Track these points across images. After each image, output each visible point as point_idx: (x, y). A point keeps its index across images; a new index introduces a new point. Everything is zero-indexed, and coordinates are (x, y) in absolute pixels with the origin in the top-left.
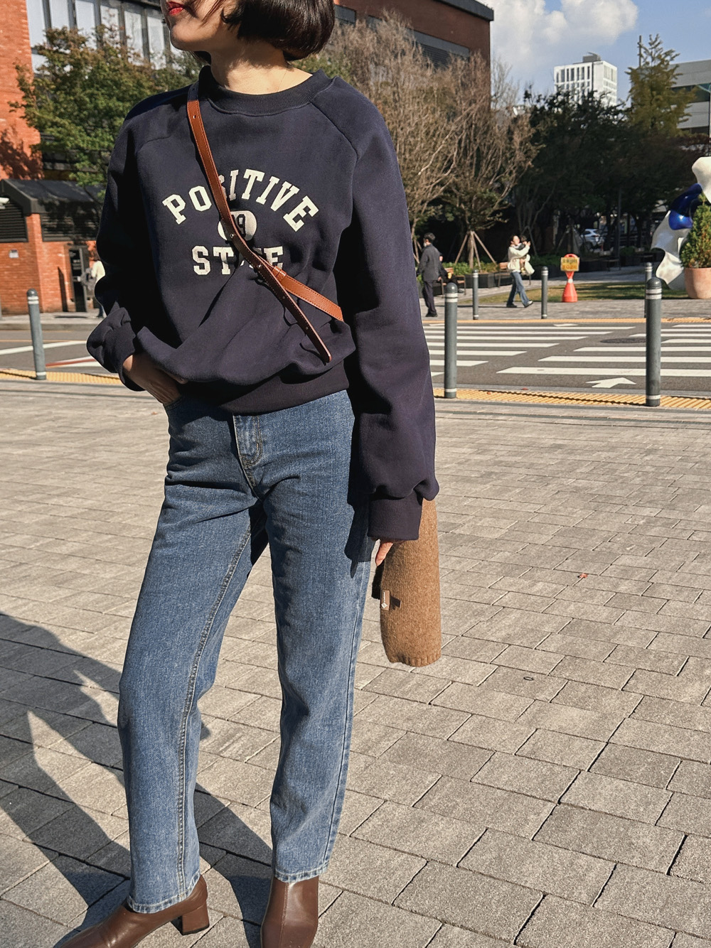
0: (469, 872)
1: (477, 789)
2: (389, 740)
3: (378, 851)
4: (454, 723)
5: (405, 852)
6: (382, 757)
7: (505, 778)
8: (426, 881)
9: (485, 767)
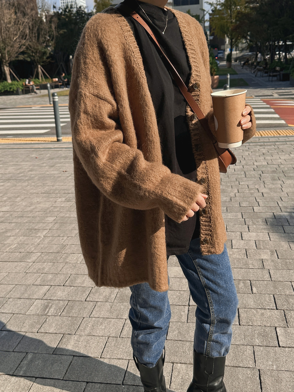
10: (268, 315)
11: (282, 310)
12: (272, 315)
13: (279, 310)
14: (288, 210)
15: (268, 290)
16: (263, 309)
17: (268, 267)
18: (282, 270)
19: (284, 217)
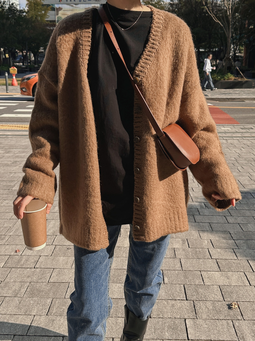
2: (24, 288)
4: (48, 274)
10: (179, 306)
11: (191, 300)
12: (182, 306)
13: (189, 301)
14: (199, 200)
15: (179, 280)
16: (174, 300)
17: (180, 257)
18: (192, 259)
19: (194, 206)
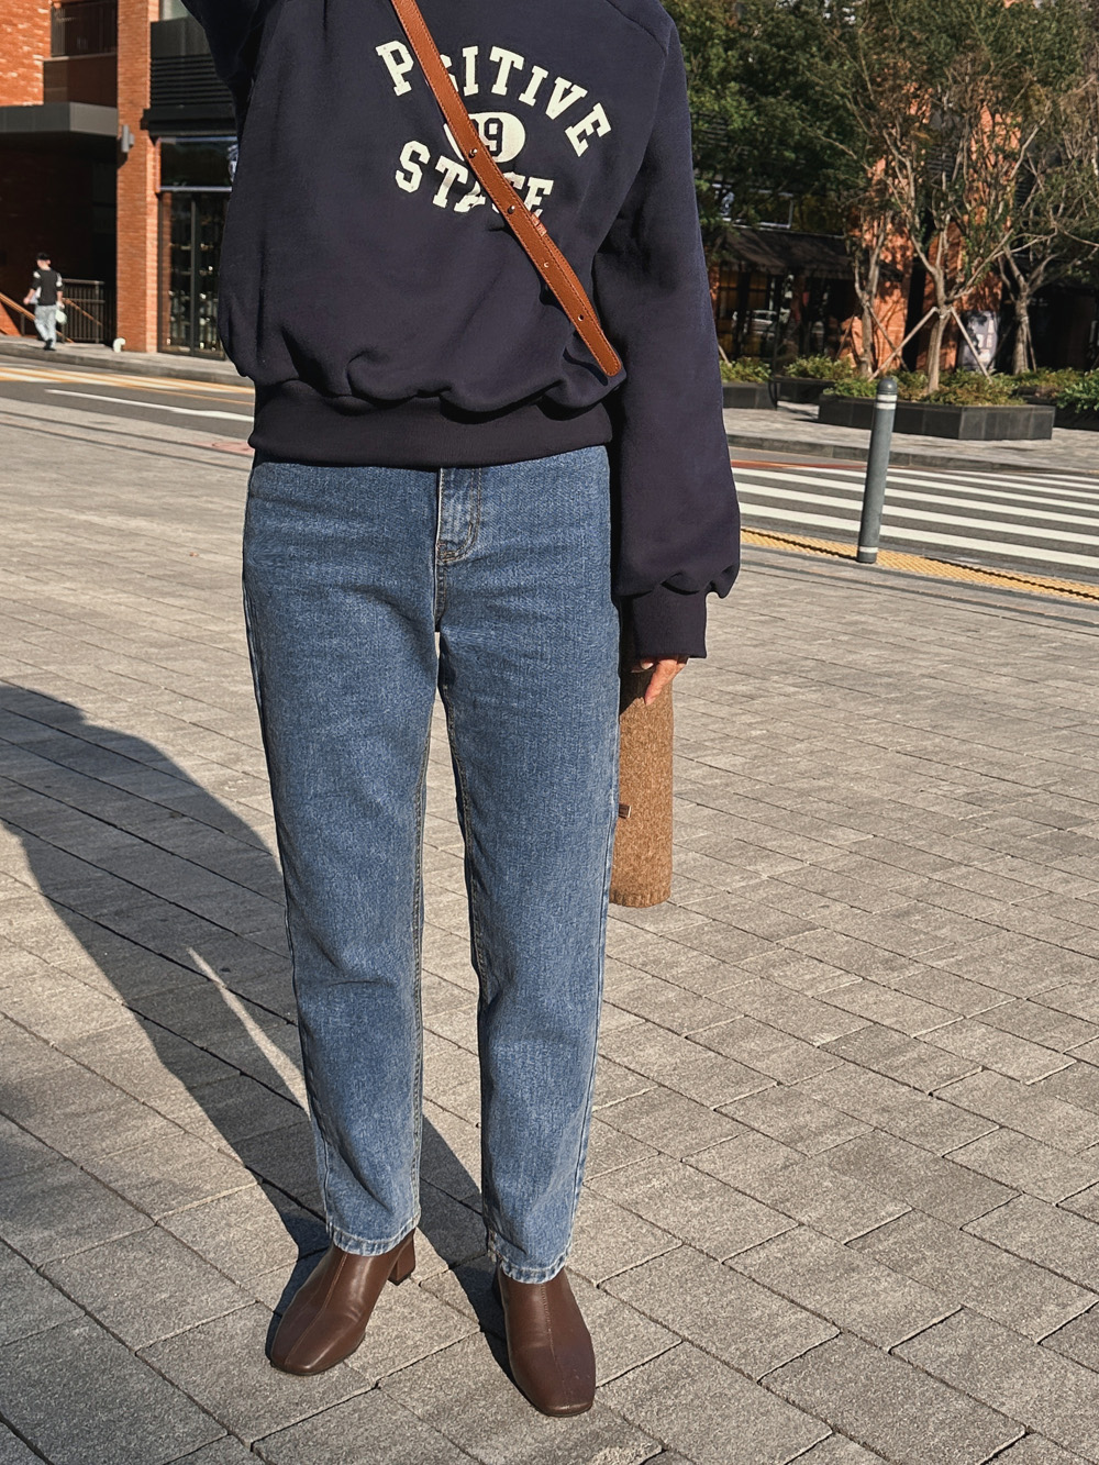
0: (905, 1365)
1: (968, 1244)
3: (762, 1297)
5: (807, 1310)
6: (819, 1158)
7: (1024, 1237)
8: (828, 1362)
9: (996, 1214)
